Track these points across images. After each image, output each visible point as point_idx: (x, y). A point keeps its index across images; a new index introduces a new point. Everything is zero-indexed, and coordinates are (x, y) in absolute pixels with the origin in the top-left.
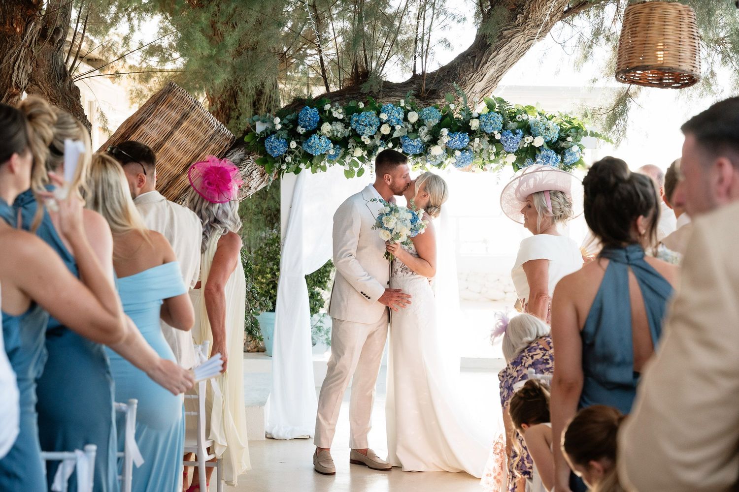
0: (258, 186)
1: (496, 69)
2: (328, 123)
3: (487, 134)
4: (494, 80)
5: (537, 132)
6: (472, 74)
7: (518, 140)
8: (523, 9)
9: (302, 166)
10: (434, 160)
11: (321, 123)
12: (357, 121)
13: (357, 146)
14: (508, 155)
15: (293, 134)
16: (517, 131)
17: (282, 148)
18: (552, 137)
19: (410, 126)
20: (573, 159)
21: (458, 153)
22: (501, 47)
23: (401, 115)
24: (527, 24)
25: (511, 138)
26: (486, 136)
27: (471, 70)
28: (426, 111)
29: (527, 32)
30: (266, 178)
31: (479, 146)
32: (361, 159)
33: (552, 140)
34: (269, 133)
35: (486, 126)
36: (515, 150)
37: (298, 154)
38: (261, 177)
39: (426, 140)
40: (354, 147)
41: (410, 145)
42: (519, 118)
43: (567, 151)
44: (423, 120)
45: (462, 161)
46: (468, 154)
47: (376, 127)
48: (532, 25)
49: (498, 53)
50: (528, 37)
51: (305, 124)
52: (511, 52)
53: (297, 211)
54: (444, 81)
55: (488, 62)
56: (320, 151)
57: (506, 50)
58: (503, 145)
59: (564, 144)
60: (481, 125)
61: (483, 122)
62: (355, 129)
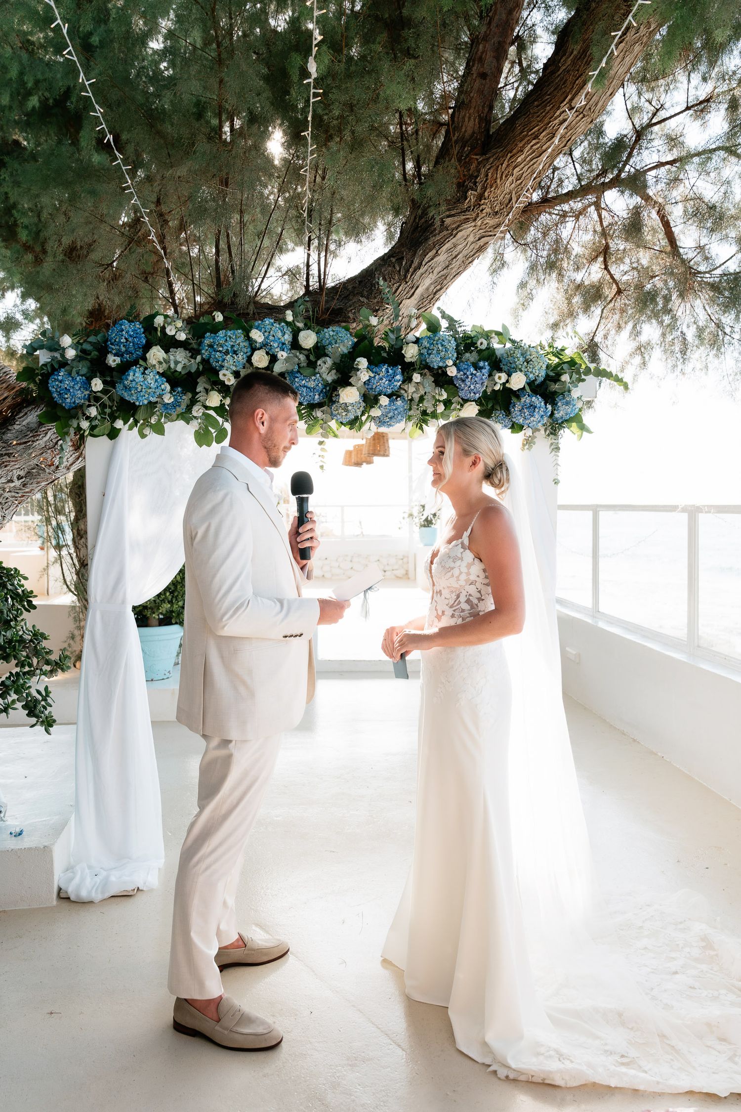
1: (433, 280)
2: (159, 347)
3: (430, 369)
4: (430, 297)
5: (513, 366)
6: (398, 284)
7: (484, 377)
8: (475, 183)
9: (119, 424)
10: (344, 414)
11: (147, 347)
12: (211, 346)
13: (213, 389)
14: (466, 405)
15: (98, 367)
16: (481, 364)
17: (79, 392)
18: (537, 374)
19: (302, 357)
20: (569, 410)
21: (384, 400)
22: (442, 244)
23: (286, 336)
24: (481, 208)
25: (472, 374)
26: (428, 374)
27: (397, 278)
28: (329, 332)
29: (479, 223)
31: (417, 390)
32: (220, 410)
33: (536, 380)
34: (56, 366)
35: (429, 354)
36: (477, 396)
37: (108, 403)
39: (329, 379)
40: (207, 391)
41: (304, 386)
42: (482, 344)
43: (561, 397)
44: (324, 347)
45: (390, 415)
46: (399, 402)
47: (244, 356)
48: (488, 210)
49: (437, 252)
50: (482, 231)
51: (119, 350)
52: (457, 253)
53: (113, 500)
54: (354, 295)
55: (422, 267)
56: (147, 396)
57: (449, 250)
58: (457, 387)
59: (556, 386)
60: (422, 354)
61: (425, 348)
62: (209, 360)
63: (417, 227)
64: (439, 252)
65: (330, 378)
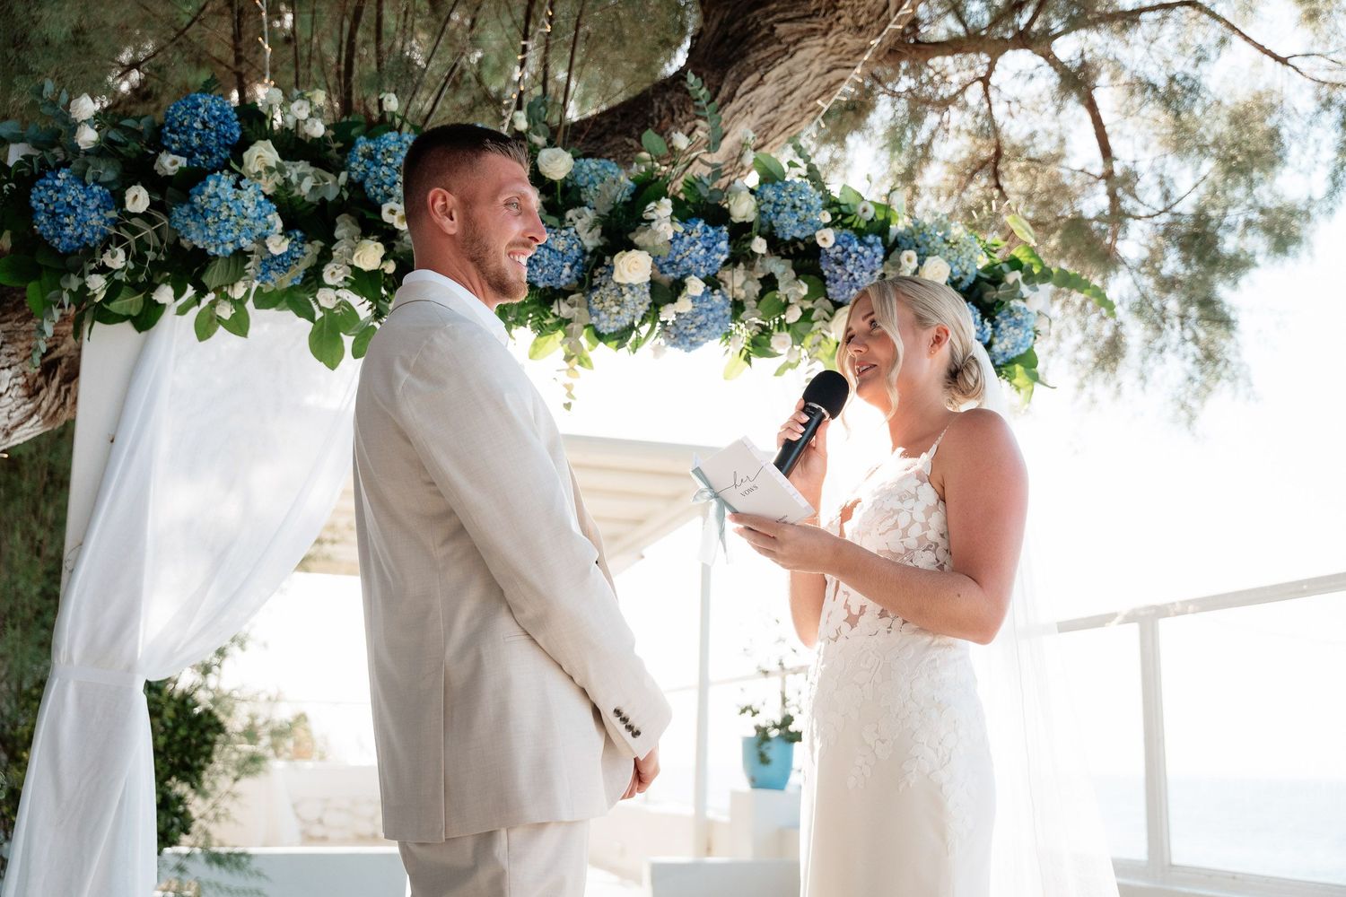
0: (16, 427)
2: (267, 145)
7: (877, 260)
9: (164, 294)
10: (615, 309)
11: (244, 143)
12: (370, 156)
14: (841, 311)
15: (140, 171)
16: (870, 238)
17: (94, 215)
18: (963, 269)
21: (694, 288)
22: (770, 65)
24: (837, 14)
25: (857, 252)
29: (831, 41)
30: (45, 405)
33: (965, 276)
35: (778, 213)
37: (153, 241)
38: (29, 396)
39: (589, 243)
40: (355, 238)
42: (866, 210)
43: (1008, 311)
44: (580, 188)
46: (717, 299)
48: (846, 20)
49: (761, 78)
50: (833, 58)
51: (188, 143)
52: (792, 87)
53: (132, 453)
54: (614, 134)
55: (735, 100)
56: (236, 232)
57: (781, 79)
58: (824, 279)
59: (1000, 292)
60: (764, 212)
61: (769, 202)
62: (362, 183)
63: (726, 36)
64: (765, 78)
65: (591, 241)
